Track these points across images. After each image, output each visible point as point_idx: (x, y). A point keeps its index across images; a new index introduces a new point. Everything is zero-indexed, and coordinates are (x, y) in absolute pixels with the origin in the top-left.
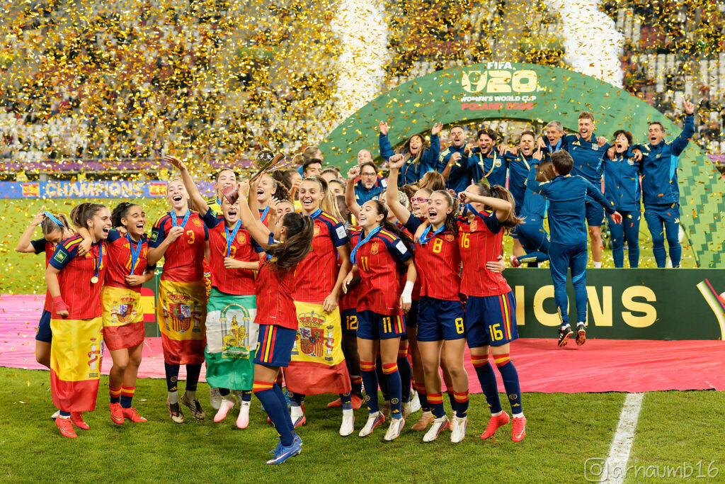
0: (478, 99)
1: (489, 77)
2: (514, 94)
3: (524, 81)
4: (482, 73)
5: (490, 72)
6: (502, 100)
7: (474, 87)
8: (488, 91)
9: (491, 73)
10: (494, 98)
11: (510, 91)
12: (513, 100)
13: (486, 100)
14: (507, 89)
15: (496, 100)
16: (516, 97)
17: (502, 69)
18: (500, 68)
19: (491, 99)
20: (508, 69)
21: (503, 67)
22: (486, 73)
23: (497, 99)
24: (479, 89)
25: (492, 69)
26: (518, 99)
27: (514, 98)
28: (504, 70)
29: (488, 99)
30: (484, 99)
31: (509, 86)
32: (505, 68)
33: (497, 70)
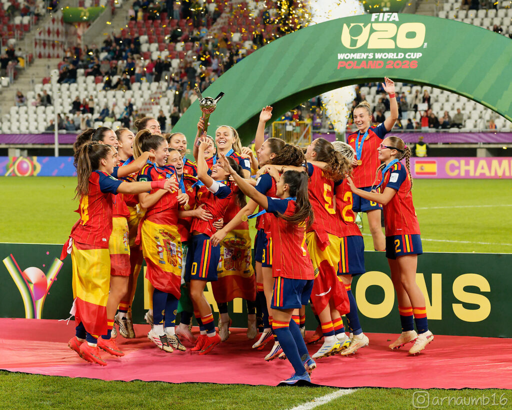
0: (357, 56)
1: (372, 31)
2: (397, 50)
3: (411, 35)
4: (365, 26)
5: (373, 24)
6: (384, 57)
7: (354, 43)
8: (369, 47)
9: (375, 26)
10: (374, 55)
11: (393, 47)
12: (395, 57)
13: (365, 58)
14: (391, 45)
15: (376, 57)
16: (400, 54)
17: (388, 21)
18: (385, 20)
19: (371, 56)
20: (394, 22)
21: (388, 19)
22: (369, 25)
23: (378, 56)
24: (359, 44)
25: (377, 21)
26: (401, 56)
27: (397, 56)
28: (391, 22)
29: (368, 56)
30: (364, 56)
31: (392, 41)
32: (391, 20)
33: (381, 22)
